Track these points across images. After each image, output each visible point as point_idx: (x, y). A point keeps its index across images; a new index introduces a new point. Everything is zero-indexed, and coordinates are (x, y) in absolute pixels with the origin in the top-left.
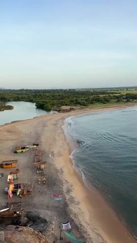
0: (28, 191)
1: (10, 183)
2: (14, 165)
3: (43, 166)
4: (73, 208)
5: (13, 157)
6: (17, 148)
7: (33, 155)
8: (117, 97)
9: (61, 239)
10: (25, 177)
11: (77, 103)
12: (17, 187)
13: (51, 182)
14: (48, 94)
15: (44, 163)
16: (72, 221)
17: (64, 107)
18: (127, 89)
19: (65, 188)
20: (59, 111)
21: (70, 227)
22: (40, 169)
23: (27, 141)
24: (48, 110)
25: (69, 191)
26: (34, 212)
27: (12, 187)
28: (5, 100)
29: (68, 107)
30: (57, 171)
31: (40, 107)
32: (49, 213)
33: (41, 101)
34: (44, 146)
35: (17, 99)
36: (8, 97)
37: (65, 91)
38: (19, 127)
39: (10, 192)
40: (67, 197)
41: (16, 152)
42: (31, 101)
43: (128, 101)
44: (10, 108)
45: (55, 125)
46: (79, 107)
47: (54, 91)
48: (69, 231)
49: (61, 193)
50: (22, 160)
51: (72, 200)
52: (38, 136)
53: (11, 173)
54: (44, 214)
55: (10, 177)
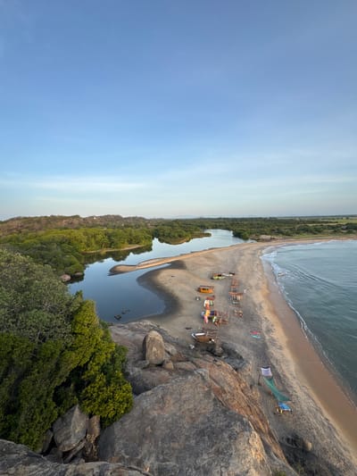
0: (223, 321)
1: (206, 308)
2: (211, 291)
3: (239, 298)
4: (272, 350)
5: (209, 283)
6: (214, 275)
7: (229, 284)
8: (333, 227)
9: (259, 384)
10: (221, 305)
11: (279, 232)
12: (213, 313)
13: (248, 316)
14: (245, 223)
15: (240, 294)
16: (273, 368)
17: (263, 237)
18: (347, 217)
19: (264, 326)
20: (258, 240)
21: (271, 374)
22: (236, 300)
23: (222, 269)
24: (246, 239)
25: (269, 331)
26: (229, 344)
27: (208, 312)
28: (204, 227)
29: (269, 237)
30: (255, 305)
31: (237, 235)
32: (246, 350)
33: (238, 229)
34: (241, 277)
35: (215, 227)
36: (206, 225)
37: (265, 219)
38: (216, 253)
39: (206, 317)
40: (267, 338)
41: (212, 279)
42: (228, 229)
43: (349, 232)
44: (209, 235)
45: (253, 254)
46: (281, 237)
47: (252, 219)
49: (259, 330)
50: (219, 287)
51: (273, 341)
52: (235, 266)
54: (240, 349)
55: (206, 302)
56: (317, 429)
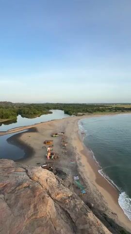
0: (57, 157)
1: (48, 152)
2: (51, 143)
3: (66, 145)
4: (81, 169)
5: (51, 139)
6: (53, 134)
7: (61, 138)
8: (110, 109)
9: (73, 184)
10: (57, 150)
11: (87, 111)
12: (52, 154)
13: (70, 154)
14: (71, 106)
15: (66, 143)
16: (79, 176)
17: (79, 113)
18: (116, 104)
19: (77, 158)
20: (76, 115)
21: (78, 178)
22: (64, 146)
23: (59, 131)
24: (71, 115)
25: (79, 159)
26: (60, 168)
27: (49, 154)
28: (49, 108)
29: (81, 114)
30: (73, 148)
31: (66, 113)
32: (68, 170)
33: (67, 109)
34: (67, 134)
35: (55, 108)
36: (50, 107)
37: (80, 105)
38: (54, 123)
39: (48, 156)
40: (78, 162)
41: (52, 136)
42: (62, 110)
43: (116, 111)
44: (51, 113)
45: (74, 123)
46: (87, 113)
47: (74, 104)
48: (78, 181)
49: (74, 160)
50: (55, 140)
51: (80, 164)
52: (64, 128)
53: (49, 147)
54: (65, 170)
55: (48, 149)
56: (96, 198)
